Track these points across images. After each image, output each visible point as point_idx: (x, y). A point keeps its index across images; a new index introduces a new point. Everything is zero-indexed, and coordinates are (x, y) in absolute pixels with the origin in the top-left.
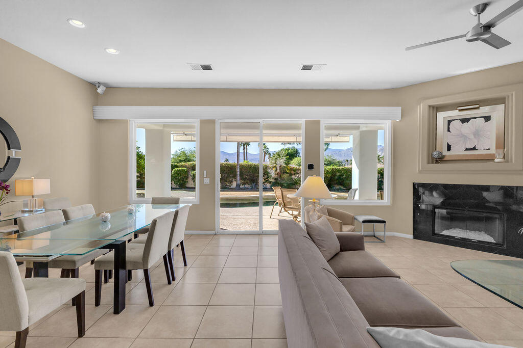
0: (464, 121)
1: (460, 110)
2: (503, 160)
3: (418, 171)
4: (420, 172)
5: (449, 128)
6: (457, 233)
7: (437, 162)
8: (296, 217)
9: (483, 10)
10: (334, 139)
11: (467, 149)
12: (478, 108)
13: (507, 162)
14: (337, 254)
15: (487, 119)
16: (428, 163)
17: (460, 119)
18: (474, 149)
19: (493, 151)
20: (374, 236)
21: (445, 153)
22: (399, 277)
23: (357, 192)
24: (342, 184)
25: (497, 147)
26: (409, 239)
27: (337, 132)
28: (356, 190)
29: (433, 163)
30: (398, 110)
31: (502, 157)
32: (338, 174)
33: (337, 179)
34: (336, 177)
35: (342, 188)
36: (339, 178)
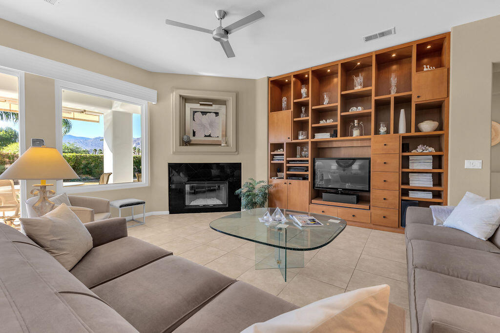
0: (204, 113)
1: (201, 104)
2: (225, 145)
3: (172, 153)
4: (174, 153)
5: (194, 118)
6: (200, 202)
7: (186, 145)
8: (11, 219)
9: (224, 17)
10: (77, 115)
11: (206, 136)
12: (211, 105)
13: (228, 146)
14: (88, 253)
15: (217, 114)
16: (180, 145)
17: (201, 112)
18: (210, 136)
19: (220, 139)
20: (133, 220)
21: (192, 138)
22: (172, 254)
23: (111, 177)
24: (90, 173)
25: (223, 136)
26: (166, 215)
27: (81, 107)
28: (110, 174)
29: (183, 145)
30: (154, 93)
31: (225, 142)
32: (84, 162)
33: (83, 168)
34: (82, 166)
35: (90, 177)
36: (86, 166)
